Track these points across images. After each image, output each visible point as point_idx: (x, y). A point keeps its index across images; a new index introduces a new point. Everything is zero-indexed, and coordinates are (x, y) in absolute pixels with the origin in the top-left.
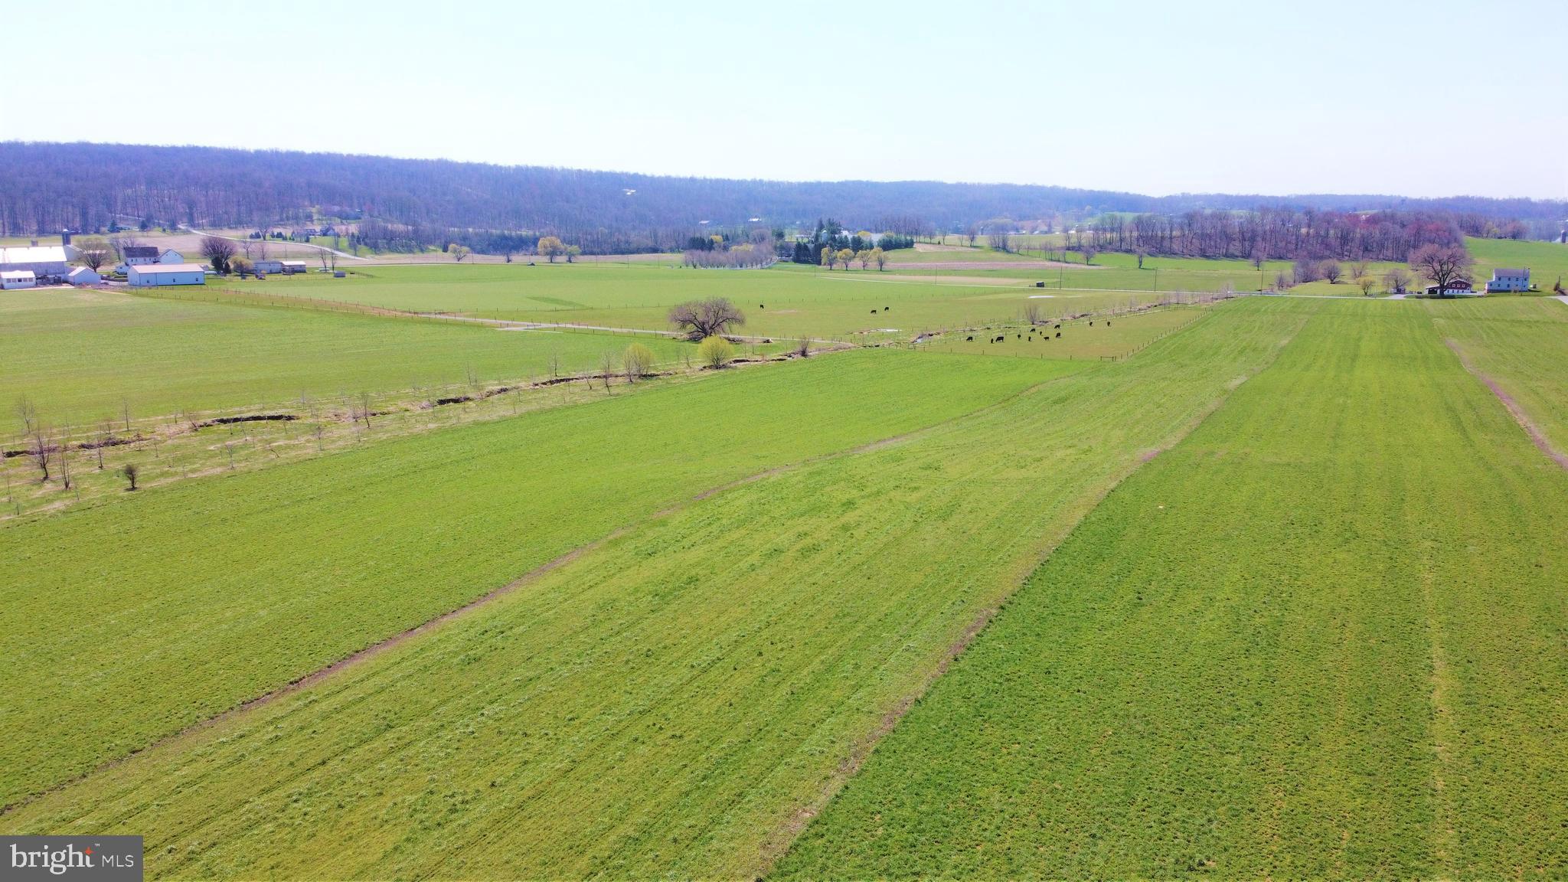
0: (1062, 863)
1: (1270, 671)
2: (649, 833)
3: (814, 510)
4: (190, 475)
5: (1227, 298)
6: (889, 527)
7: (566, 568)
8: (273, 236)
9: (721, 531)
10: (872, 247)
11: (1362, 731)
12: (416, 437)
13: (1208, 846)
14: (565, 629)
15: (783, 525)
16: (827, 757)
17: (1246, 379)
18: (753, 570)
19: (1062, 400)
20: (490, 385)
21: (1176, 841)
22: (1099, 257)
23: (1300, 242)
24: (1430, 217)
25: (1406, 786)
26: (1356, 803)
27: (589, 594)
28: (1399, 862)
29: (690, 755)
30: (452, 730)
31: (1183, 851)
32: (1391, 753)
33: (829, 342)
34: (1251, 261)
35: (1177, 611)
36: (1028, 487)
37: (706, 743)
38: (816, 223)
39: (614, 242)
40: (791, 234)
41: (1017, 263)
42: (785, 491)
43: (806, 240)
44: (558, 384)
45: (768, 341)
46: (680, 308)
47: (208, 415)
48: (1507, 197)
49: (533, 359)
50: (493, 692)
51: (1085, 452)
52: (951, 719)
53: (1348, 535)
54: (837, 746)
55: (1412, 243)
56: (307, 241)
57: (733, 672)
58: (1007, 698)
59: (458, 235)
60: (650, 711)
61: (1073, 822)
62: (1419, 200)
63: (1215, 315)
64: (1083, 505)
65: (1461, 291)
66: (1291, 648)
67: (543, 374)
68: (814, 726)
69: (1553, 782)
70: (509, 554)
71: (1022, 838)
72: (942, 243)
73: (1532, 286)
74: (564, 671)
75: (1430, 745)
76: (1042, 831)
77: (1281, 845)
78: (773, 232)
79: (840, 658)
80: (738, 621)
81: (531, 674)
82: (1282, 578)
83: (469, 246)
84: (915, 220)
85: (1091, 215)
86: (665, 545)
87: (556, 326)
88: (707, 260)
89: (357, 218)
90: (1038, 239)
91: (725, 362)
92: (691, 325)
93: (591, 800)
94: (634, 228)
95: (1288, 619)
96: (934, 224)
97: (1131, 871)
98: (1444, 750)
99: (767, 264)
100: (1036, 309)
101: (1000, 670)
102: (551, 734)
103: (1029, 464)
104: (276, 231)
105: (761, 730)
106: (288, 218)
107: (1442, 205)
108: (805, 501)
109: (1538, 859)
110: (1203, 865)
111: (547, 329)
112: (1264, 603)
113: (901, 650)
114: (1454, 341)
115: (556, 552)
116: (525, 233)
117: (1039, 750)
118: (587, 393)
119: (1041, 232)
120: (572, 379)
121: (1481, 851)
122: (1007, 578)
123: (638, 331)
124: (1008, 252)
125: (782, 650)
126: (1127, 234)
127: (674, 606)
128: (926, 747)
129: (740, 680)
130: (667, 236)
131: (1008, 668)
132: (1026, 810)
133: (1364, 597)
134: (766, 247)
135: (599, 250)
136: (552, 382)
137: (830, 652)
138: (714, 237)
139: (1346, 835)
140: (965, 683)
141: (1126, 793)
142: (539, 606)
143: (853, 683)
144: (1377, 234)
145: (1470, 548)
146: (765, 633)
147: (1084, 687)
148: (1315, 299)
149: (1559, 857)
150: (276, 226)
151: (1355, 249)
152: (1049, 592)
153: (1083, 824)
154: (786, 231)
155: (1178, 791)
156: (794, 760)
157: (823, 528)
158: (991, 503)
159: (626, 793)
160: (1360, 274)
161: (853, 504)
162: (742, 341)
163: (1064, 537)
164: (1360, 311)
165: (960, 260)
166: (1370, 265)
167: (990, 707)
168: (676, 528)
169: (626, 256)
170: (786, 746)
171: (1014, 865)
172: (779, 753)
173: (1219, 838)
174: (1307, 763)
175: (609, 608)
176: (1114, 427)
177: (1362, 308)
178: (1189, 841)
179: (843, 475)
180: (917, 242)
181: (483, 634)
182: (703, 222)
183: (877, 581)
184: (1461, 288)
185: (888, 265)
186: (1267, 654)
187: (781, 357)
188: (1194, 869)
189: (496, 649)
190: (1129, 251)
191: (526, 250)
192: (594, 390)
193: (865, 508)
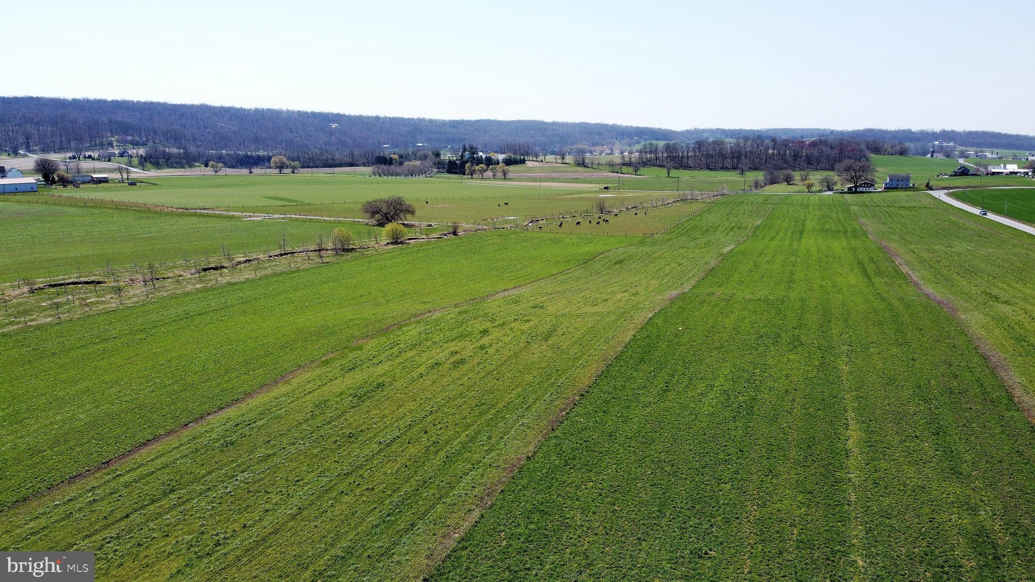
0: (620, 557)
1: (748, 430)
2: (352, 553)
3: (462, 336)
4: (30, 323)
5: (723, 195)
6: (511, 346)
7: (293, 380)
8: (85, 157)
9: (399, 352)
10: (498, 163)
11: (805, 466)
12: (188, 294)
13: (711, 542)
14: (293, 421)
15: (441, 347)
16: (470, 497)
17: (734, 246)
18: (421, 377)
19: (620, 262)
20: (239, 257)
21: (691, 540)
22: (643, 170)
23: (769, 158)
24: (848, 142)
25: (832, 499)
26: (802, 511)
27: (308, 397)
28: (828, 547)
29: (379, 501)
30: (216, 491)
31: (695, 546)
32: (823, 479)
33: (472, 226)
34: (738, 172)
35: (690, 394)
36: (598, 318)
37: (389, 492)
38: (461, 147)
39: (324, 159)
40: (445, 154)
41: (592, 174)
42: (443, 325)
43: (455, 158)
44: (286, 256)
45: (431, 226)
46: (369, 204)
47: (41, 282)
48: (897, 129)
49: (268, 239)
50: (244, 464)
51: (634, 295)
52: (550, 468)
53: (796, 343)
54: (476, 490)
55: (837, 158)
56: (109, 160)
57: (408, 445)
58: (585, 453)
59: (216, 156)
60: (351, 473)
61: (626, 530)
62: (842, 131)
63: (715, 206)
64: (633, 329)
66: (761, 415)
67: (275, 250)
68: (461, 477)
69: (923, 495)
70: (253, 372)
71: (594, 542)
72: (543, 160)
73: (912, 185)
74: (292, 449)
75: (847, 473)
76: (607, 537)
77: (756, 539)
78: (433, 152)
79: (479, 432)
80: (411, 411)
81: (270, 452)
82: (756, 371)
83: (224, 163)
84: (526, 146)
85: (638, 143)
86: (362, 363)
87: (284, 216)
88: (388, 171)
89: (144, 144)
90: (604, 158)
91: (402, 239)
92: (377, 215)
93: (312, 533)
94: (338, 150)
95: (759, 397)
96: (539, 148)
97: (663, 560)
98: (855, 476)
99: (429, 174)
100: (603, 204)
101: (581, 435)
102: (284, 491)
103: (599, 303)
104: (87, 154)
105: (426, 482)
106: (95, 145)
107: (857, 134)
108: (455, 331)
109: (915, 543)
110: (708, 554)
111: (279, 218)
112: (745, 387)
113: (518, 425)
114: (863, 220)
115: (285, 370)
116: (262, 153)
117: (605, 485)
118: (306, 262)
119: (607, 154)
120: (296, 253)
121: (879, 539)
122: (585, 376)
123: (342, 219)
124: (586, 167)
125: (441, 429)
126: (660, 155)
127: (367, 403)
128: (534, 487)
129: (412, 450)
130: (361, 155)
131: (586, 434)
132: (597, 524)
133: (806, 382)
134: (428, 163)
135: (313, 165)
136: (281, 255)
137: (472, 429)
138: (392, 156)
139: (796, 531)
140: (559, 444)
141: (659, 511)
142: (274, 407)
143: (487, 448)
144: (816, 153)
145: (871, 349)
146: (429, 419)
147: (633, 444)
148: (778, 195)
149: (928, 541)
150: (87, 150)
151: (802, 163)
152: (611, 384)
153: (633, 532)
154: (442, 152)
155: (691, 508)
156: (448, 500)
157: (467, 348)
158: (575, 328)
159: (336, 528)
160: (806, 179)
161: (488, 332)
162: (413, 225)
163: (620, 349)
164: (806, 202)
165: (556, 172)
166: (811, 173)
167: (574, 459)
168: (369, 351)
169: (333, 168)
170: (443, 492)
171: (589, 560)
172: (438, 496)
173: (717, 536)
174: (771, 487)
175: (323, 406)
176: (652, 278)
177: (807, 201)
178: (699, 539)
179: (481, 313)
180: (527, 160)
181: (236, 426)
182: (385, 146)
183: (503, 381)
184: (868, 187)
185: (510, 175)
186: (747, 419)
187: (439, 236)
188: (702, 557)
189: (245, 436)
190: (660, 166)
191: (263, 165)
192: (311, 260)
193: (495, 334)
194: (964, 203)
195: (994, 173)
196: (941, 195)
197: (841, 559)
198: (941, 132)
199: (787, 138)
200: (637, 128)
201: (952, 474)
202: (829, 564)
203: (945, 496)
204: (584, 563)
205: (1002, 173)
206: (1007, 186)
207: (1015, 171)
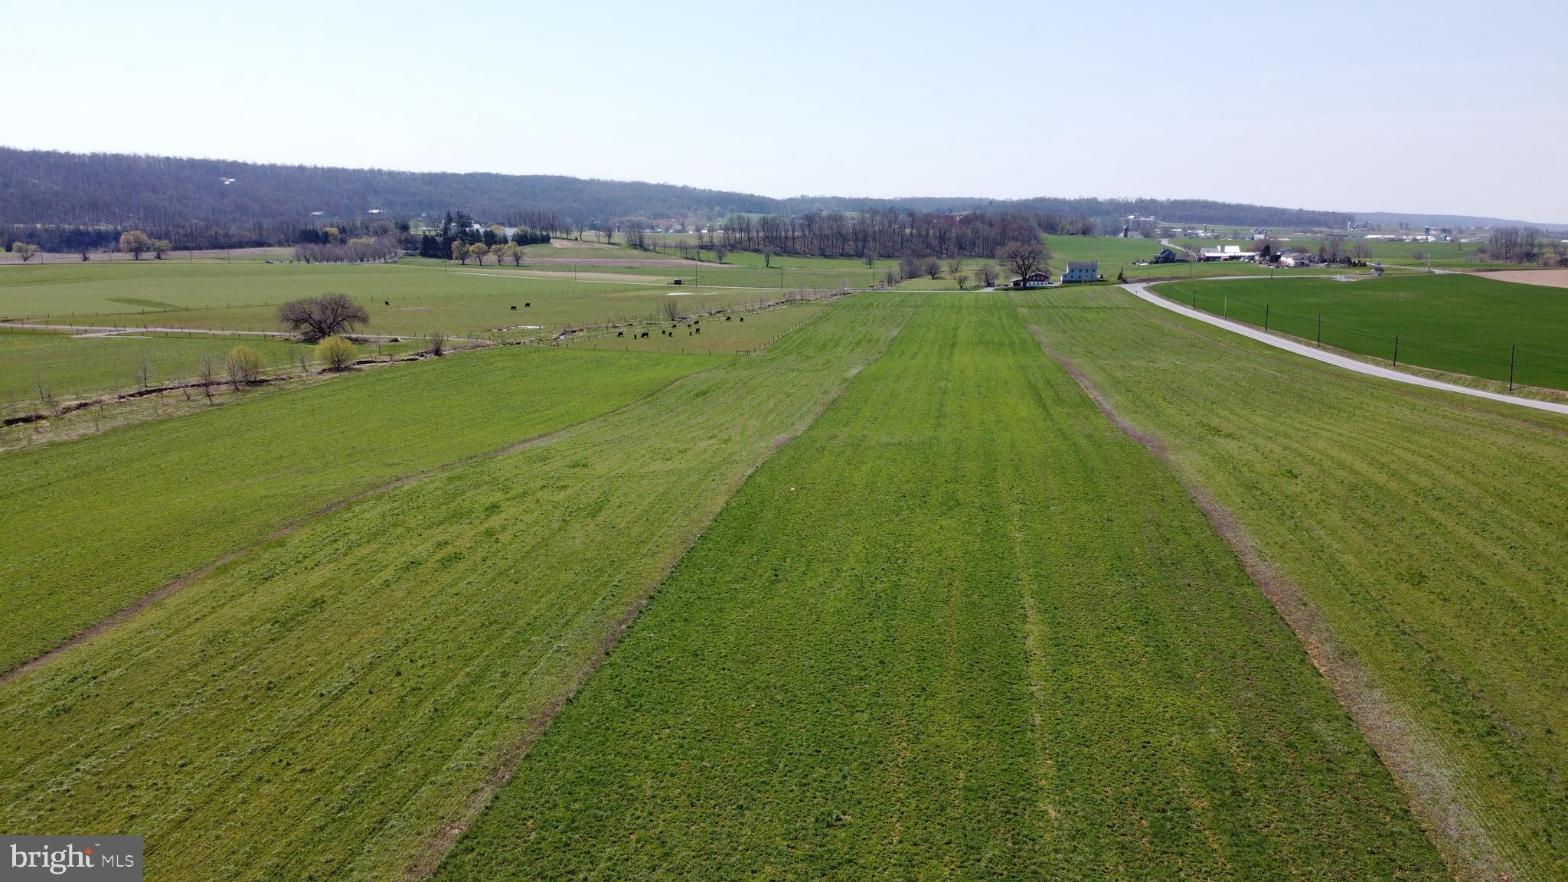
0: (712, 838)
1: (891, 631)
2: (281, 875)
3: (455, 517)
5: (844, 294)
6: (536, 528)
7: (167, 601)
9: (348, 547)
10: (506, 241)
11: (970, 678)
13: (844, 801)
14: (170, 669)
15: (420, 535)
16: (475, 771)
17: (863, 367)
18: (387, 586)
19: (703, 393)
20: (67, 400)
21: (816, 801)
22: (730, 257)
23: (905, 241)
24: (1013, 217)
25: (1009, 724)
26: (969, 745)
27: (195, 628)
28: (1007, 795)
29: (323, 788)
30: (43, 790)
31: (822, 809)
32: (995, 696)
33: (465, 340)
34: (864, 260)
35: (810, 584)
36: (674, 479)
37: (341, 773)
38: (444, 215)
39: (212, 236)
40: (417, 227)
41: (656, 261)
42: (421, 499)
43: (433, 233)
44: (149, 396)
45: (396, 340)
46: (291, 307)
48: (1078, 198)
49: (117, 368)
50: (89, 744)
51: (726, 442)
52: (603, 714)
53: (951, 503)
54: (486, 758)
55: (999, 240)
57: (369, 696)
58: (657, 685)
59: (25, 233)
60: (275, 747)
61: (721, 797)
62: (1005, 202)
63: (834, 310)
64: (725, 492)
65: (1040, 283)
66: (908, 608)
67: (130, 386)
68: (460, 740)
69: (1131, 710)
70: (98, 590)
71: (673, 820)
72: (579, 238)
73: (1099, 276)
74: (172, 714)
75: (1027, 685)
76: (693, 810)
77: (907, 792)
78: (397, 224)
79: (487, 668)
80: (371, 642)
81: (132, 721)
82: (898, 545)
83: (38, 243)
84: (550, 215)
85: (721, 215)
86: (284, 567)
87: (145, 330)
88: (322, 253)
90: (672, 237)
91: (349, 363)
92: (305, 325)
93: (212, 849)
94: (234, 220)
95: (903, 583)
96: (570, 219)
97: (776, 835)
98: (1038, 689)
99: (391, 258)
100: (675, 306)
101: (650, 659)
102: (160, 783)
103: (674, 456)
105: (402, 752)
107: (1024, 206)
108: (444, 508)
109: (1124, 779)
110: (840, 819)
111: (136, 334)
112: (884, 569)
113: (551, 651)
114: (1035, 328)
115: (153, 584)
116: (104, 228)
117: (688, 731)
118: (183, 404)
119: (676, 231)
120: (166, 389)
121: (1076, 777)
122: (656, 568)
123: (243, 333)
124: (645, 250)
125: (423, 666)
126: (754, 234)
127: (297, 633)
128: (578, 745)
129: (376, 704)
130: (274, 229)
131: (658, 656)
132: (677, 792)
133: (966, 558)
134: (388, 240)
135: (194, 245)
136: (141, 394)
137: (476, 663)
138: (328, 229)
139: (962, 775)
140: (617, 676)
141: (769, 762)
142: (137, 646)
143: (501, 691)
144: (969, 233)
145: (1052, 508)
146: (404, 652)
147: (729, 665)
148: (919, 293)
149: (1142, 775)
151: (951, 247)
152: (695, 578)
153: (731, 797)
154: (411, 224)
155: (815, 753)
156: (440, 778)
157: (464, 535)
158: (638, 496)
159: (252, 836)
160: (956, 270)
161: (498, 507)
162: (366, 340)
163: (708, 523)
164: (957, 303)
165: (598, 257)
166: (964, 262)
167: (641, 696)
168: (296, 548)
169: (226, 251)
170: (431, 765)
171: (667, 848)
172: (423, 773)
173: (853, 792)
174: (925, 712)
175: (221, 641)
176: (751, 416)
177: (959, 301)
178: (827, 799)
179: (486, 478)
180: (553, 238)
181: (72, 682)
182: (315, 213)
183: (525, 584)
184: (1040, 280)
185: (525, 260)
186: (888, 616)
187: (412, 357)
188: (833, 825)
189: (88, 697)
190: (757, 251)
191: (106, 246)
192: (192, 401)
193: (510, 510)
194: (1169, 300)
195: (1208, 259)
196: (1138, 290)
197: (1025, 810)
198: (1136, 202)
199: (930, 211)
200: (719, 193)
201: (1170, 678)
202: (1009, 820)
203: (1162, 709)
204: (658, 853)
205: (1219, 257)
206: (1226, 275)
207: (1237, 255)
